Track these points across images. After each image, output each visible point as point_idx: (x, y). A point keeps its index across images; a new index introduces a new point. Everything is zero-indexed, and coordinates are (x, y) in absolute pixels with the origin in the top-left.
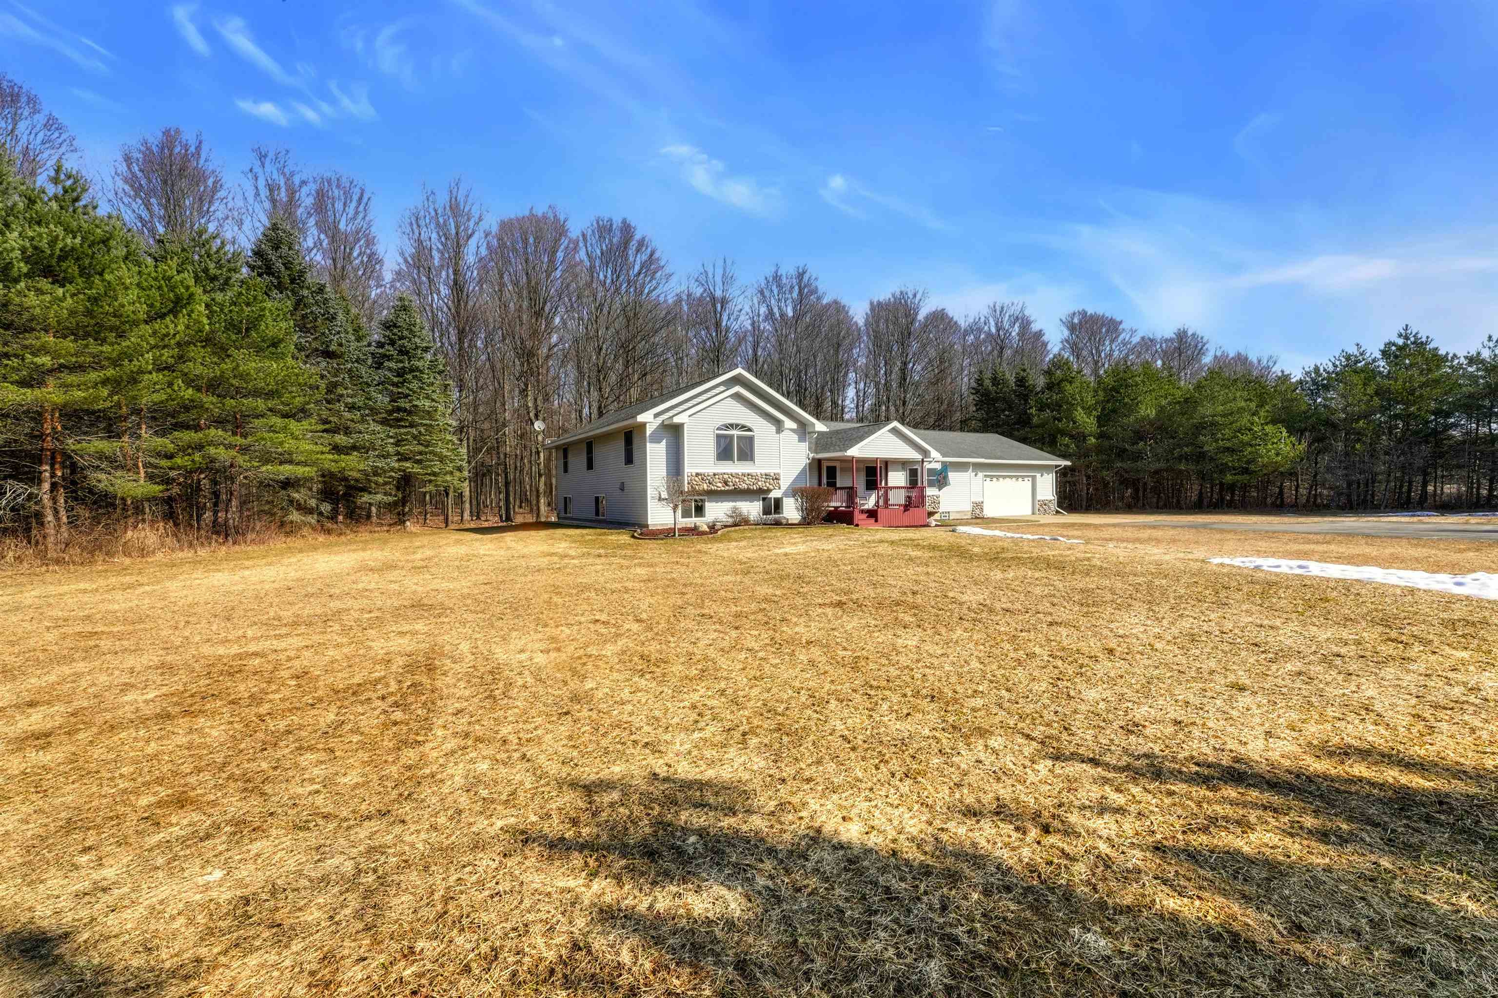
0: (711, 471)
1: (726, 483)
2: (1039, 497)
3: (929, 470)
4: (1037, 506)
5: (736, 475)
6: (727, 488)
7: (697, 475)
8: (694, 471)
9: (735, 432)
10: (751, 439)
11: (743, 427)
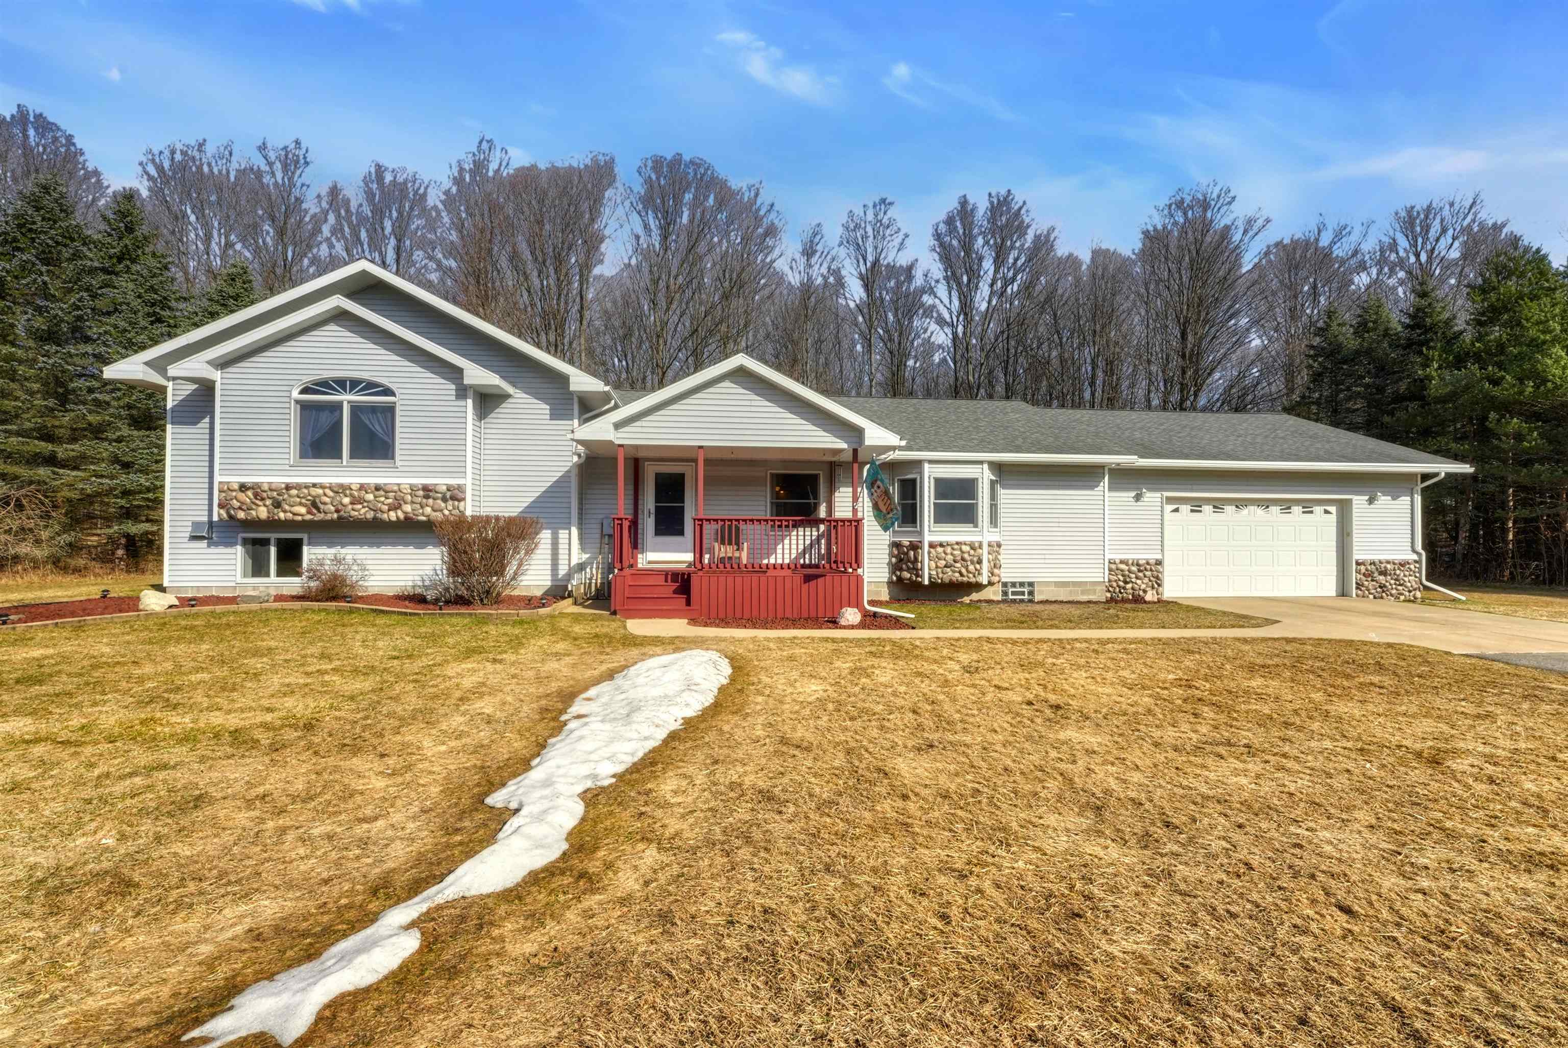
0: (280, 480)
1: (314, 505)
2: (1361, 552)
3: (939, 482)
4: (1354, 577)
5: (342, 489)
6: (320, 517)
7: (243, 488)
8: (235, 480)
9: (346, 398)
10: (390, 410)
11: (370, 387)
